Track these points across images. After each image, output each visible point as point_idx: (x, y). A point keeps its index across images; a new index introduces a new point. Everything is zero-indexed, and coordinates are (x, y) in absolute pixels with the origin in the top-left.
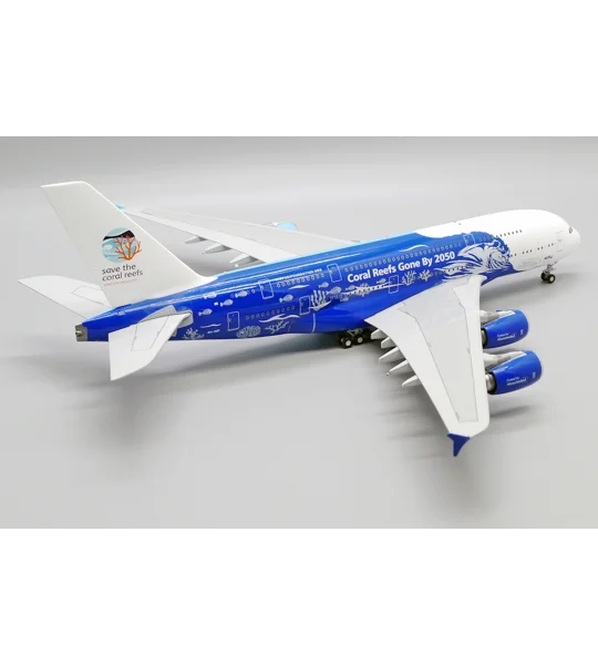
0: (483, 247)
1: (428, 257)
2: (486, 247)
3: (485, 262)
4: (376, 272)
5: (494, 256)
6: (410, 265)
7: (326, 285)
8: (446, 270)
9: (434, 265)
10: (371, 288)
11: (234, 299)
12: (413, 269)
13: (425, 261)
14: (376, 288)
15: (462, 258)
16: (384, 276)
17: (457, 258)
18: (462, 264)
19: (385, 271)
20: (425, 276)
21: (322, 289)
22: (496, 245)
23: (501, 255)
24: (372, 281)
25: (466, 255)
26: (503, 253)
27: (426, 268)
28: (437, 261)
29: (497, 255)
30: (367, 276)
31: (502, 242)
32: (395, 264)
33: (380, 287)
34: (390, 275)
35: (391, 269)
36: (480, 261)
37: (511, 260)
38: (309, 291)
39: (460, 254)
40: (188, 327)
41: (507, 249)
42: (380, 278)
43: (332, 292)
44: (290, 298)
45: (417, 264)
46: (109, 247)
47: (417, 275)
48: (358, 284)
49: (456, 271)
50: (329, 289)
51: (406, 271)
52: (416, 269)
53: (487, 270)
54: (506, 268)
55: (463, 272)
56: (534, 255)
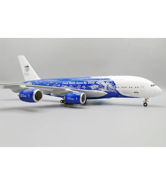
0: (105, 82)
1: (86, 82)
2: (106, 82)
3: (106, 87)
4: (70, 83)
5: (109, 86)
6: (80, 83)
8: (91, 87)
9: (87, 84)
10: (68, 87)
11: (39, 82)
12: (80, 84)
13: (84, 83)
15: (97, 84)
16: (72, 84)
17: (95, 84)
18: (97, 86)
19: (72, 83)
20: (84, 87)
21: (56, 84)
22: (110, 82)
23: (112, 86)
25: (99, 84)
26: (113, 86)
27: (84, 85)
28: (88, 83)
29: (110, 86)
30: (67, 83)
31: (113, 82)
32: (76, 82)
33: (70, 87)
34: (73, 84)
35: (74, 83)
36: (103, 87)
37: (117, 89)
38: (53, 84)
39: (96, 83)
41: (115, 84)
42: (70, 85)
45: (82, 83)
46: (25, 68)
47: (81, 86)
48: (65, 85)
49: (94, 88)
50: (57, 85)
51: (78, 84)
52: (81, 84)
53: (107, 91)
54: (116, 93)
55: (97, 89)
56: (128, 89)
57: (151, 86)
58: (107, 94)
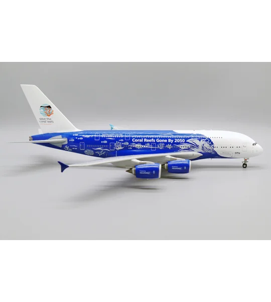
0: (200, 140)
1: (172, 139)
2: (201, 141)
3: (200, 147)
4: (145, 140)
5: (205, 145)
6: (162, 141)
7: (122, 140)
8: (180, 146)
9: (174, 143)
10: (143, 146)
11: (84, 138)
12: (163, 142)
13: (169, 141)
14: (145, 146)
15: (188, 143)
16: (149, 142)
17: (186, 142)
18: (189, 146)
19: (150, 141)
20: (169, 146)
21: (120, 142)
22: (207, 141)
23: (209, 146)
24: (143, 143)
25: (191, 142)
26: (210, 145)
27: (170, 143)
28: (175, 142)
29: (207, 145)
30: (141, 141)
31: (210, 141)
32: (155, 139)
33: (147, 147)
34: (152, 142)
35: (153, 140)
36: (197, 146)
37: (215, 149)
38: (114, 141)
39: (188, 141)
40: (66, 145)
41: (212, 143)
42: (147, 143)
43: (124, 144)
44: (106, 142)
45: (166, 141)
46: (42, 110)
47: (165, 145)
48: (137, 143)
49: (185, 148)
50: (123, 142)
51: (160, 142)
52: (165, 143)
53: (202, 151)
54: (213, 153)
55: (189, 149)
56: (228, 149)
57: (253, 145)
58: (202, 155)
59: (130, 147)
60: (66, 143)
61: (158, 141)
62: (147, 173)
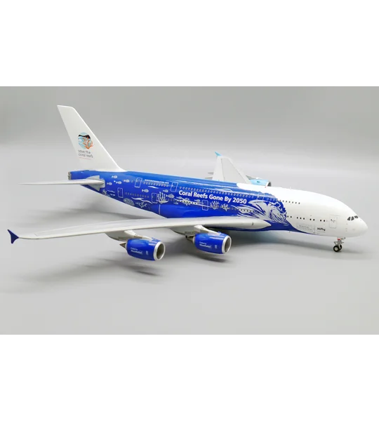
0: (267, 203)
1: (229, 197)
2: (269, 205)
3: (267, 213)
4: (196, 195)
5: (273, 212)
6: (216, 198)
7: (167, 191)
8: (239, 208)
9: (232, 203)
10: (191, 202)
11: (123, 182)
12: (218, 201)
13: (226, 199)
14: (194, 203)
15: (251, 205)
16: (200, 198)
17: (247, 204)
18: (252, 209)
19: (201, 196)
20: (225, 207)
21: (164, 193)
22: (277, 205)
23: (280, 214)
24: (192, 199)
25: (254, 205)
26: (281, 212)
27: (226, 203)
28: (234, 201)
29: (276, 212)
30: (190, 195)
31: (282, 205)
32: (208, 194)
33: (197, 204)
34: (203, 199)
35: (205, 196)
36: (263, 212)
37: (287, 219)
38: (157, 191)
39: (251, 202)
40: (103, 188)
41: (284, 210)
42: (197, 198)
43: (169, 196)
44: (147, 191)
45: (221, 199)
46: (81, 140)
47: (220, 205)
48: (184, 197)
49: (246, 212)
50: (168, 194)
51: (213, 200)
52: (220, 201)
53: (270, 219)
54: (286, 225)
55: (251, 214)
56: (307, 222)
57: (349, 219)
58: (270, 225)
59: (175, 201)
60: (104, 186)
61: (211, 197)
62: (139, 252)
